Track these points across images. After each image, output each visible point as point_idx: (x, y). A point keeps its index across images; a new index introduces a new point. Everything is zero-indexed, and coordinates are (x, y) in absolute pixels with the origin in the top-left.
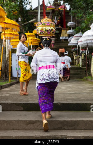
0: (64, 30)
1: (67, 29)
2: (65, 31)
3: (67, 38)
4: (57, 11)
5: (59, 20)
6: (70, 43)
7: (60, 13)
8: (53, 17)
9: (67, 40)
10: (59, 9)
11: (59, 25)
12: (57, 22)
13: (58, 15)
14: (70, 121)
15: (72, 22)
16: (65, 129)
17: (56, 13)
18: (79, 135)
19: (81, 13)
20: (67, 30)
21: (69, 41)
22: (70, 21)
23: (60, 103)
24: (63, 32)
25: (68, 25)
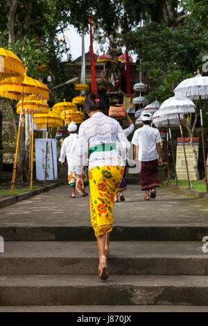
0: (128, 97)
1: (132, 95)
2: (129, 99)
3: (133, 111)
4: (115, 63)
5: (118, 79)
6: (139, 119)
7: (121, 67)
8: (108, 74)
9: (133, 114)
10: (119, 60)
11: (119, 88)
12: (115, 83)
13: (117, 72)
14: (138, 259)
15: (141, 84)
16: (129, 274)
17: (114, 67)
18: (156, 285)
19: (157, 68)
20: (132, 97)
21: (136, 116)
22: (139, 82)
24: (126, 100)
25: (134, 88)
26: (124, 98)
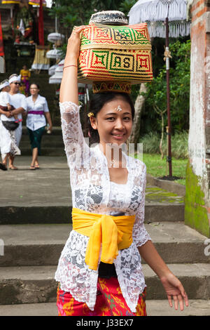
0: (41, 49)
1: (46, 47)
2: (42, 53)
3: (47, 68)
4: (25, 7)
5: (29, 27)
6: (53, 77)
7: (33, 12)
8: (16, 19)
9: (47, 71)
10: (30, 3)
11: (30, 38)
12: (25, 32)
13: (27, 17)
14: (31, 246)
15: (57, 34)
16: (18, 265)
17: (24, 11)
18: (49, 278)
19: (74, 15)
20: (46, 50)
21: (50, 73)
22: (54, 32)
23: (13, 207)
24: (39, 53)
25: (49, 39)
26: (37, 51)
